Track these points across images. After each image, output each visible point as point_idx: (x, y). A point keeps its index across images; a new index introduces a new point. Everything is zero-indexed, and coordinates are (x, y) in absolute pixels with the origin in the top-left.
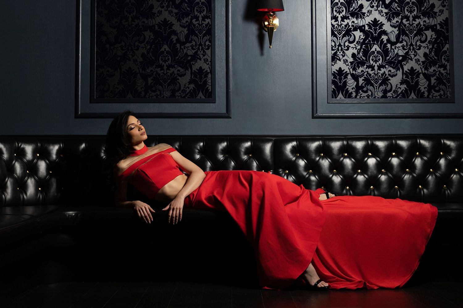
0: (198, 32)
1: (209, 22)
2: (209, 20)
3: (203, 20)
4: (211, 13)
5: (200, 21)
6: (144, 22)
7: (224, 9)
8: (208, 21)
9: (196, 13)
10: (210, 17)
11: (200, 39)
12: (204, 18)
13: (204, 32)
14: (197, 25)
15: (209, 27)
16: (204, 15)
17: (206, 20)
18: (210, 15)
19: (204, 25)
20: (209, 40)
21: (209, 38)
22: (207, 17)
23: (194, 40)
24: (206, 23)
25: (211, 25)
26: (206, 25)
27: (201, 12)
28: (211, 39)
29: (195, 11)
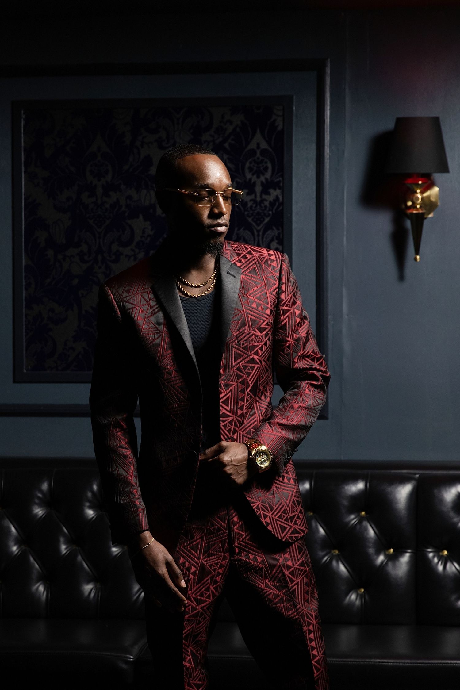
0: (253, 220)
1: (277, 197)
2: (278, 192)
3: (265, 191)
4: (282, 176)
5: (258, 195)
6: (130, 197)
7: (313, 166)
8: (275, 193)
9: (249, 176)
10: (281, 184)
11: (258, 235)
12: (266, 187)
13: (267, 220)
14: (250, 204)
15: (278, 207)
16: (266, 179)
17: (271, 191)
18: (281, 179)
19: (267, 203)
20: (278, 238)
21: (279, 234)
22: (275, 185)
23: (244, 238)
24: (271, 198)
25: (282, 204)
26: (272, 204)
27: (259, 173)
28: (283, 236)
29: (247, 171)
